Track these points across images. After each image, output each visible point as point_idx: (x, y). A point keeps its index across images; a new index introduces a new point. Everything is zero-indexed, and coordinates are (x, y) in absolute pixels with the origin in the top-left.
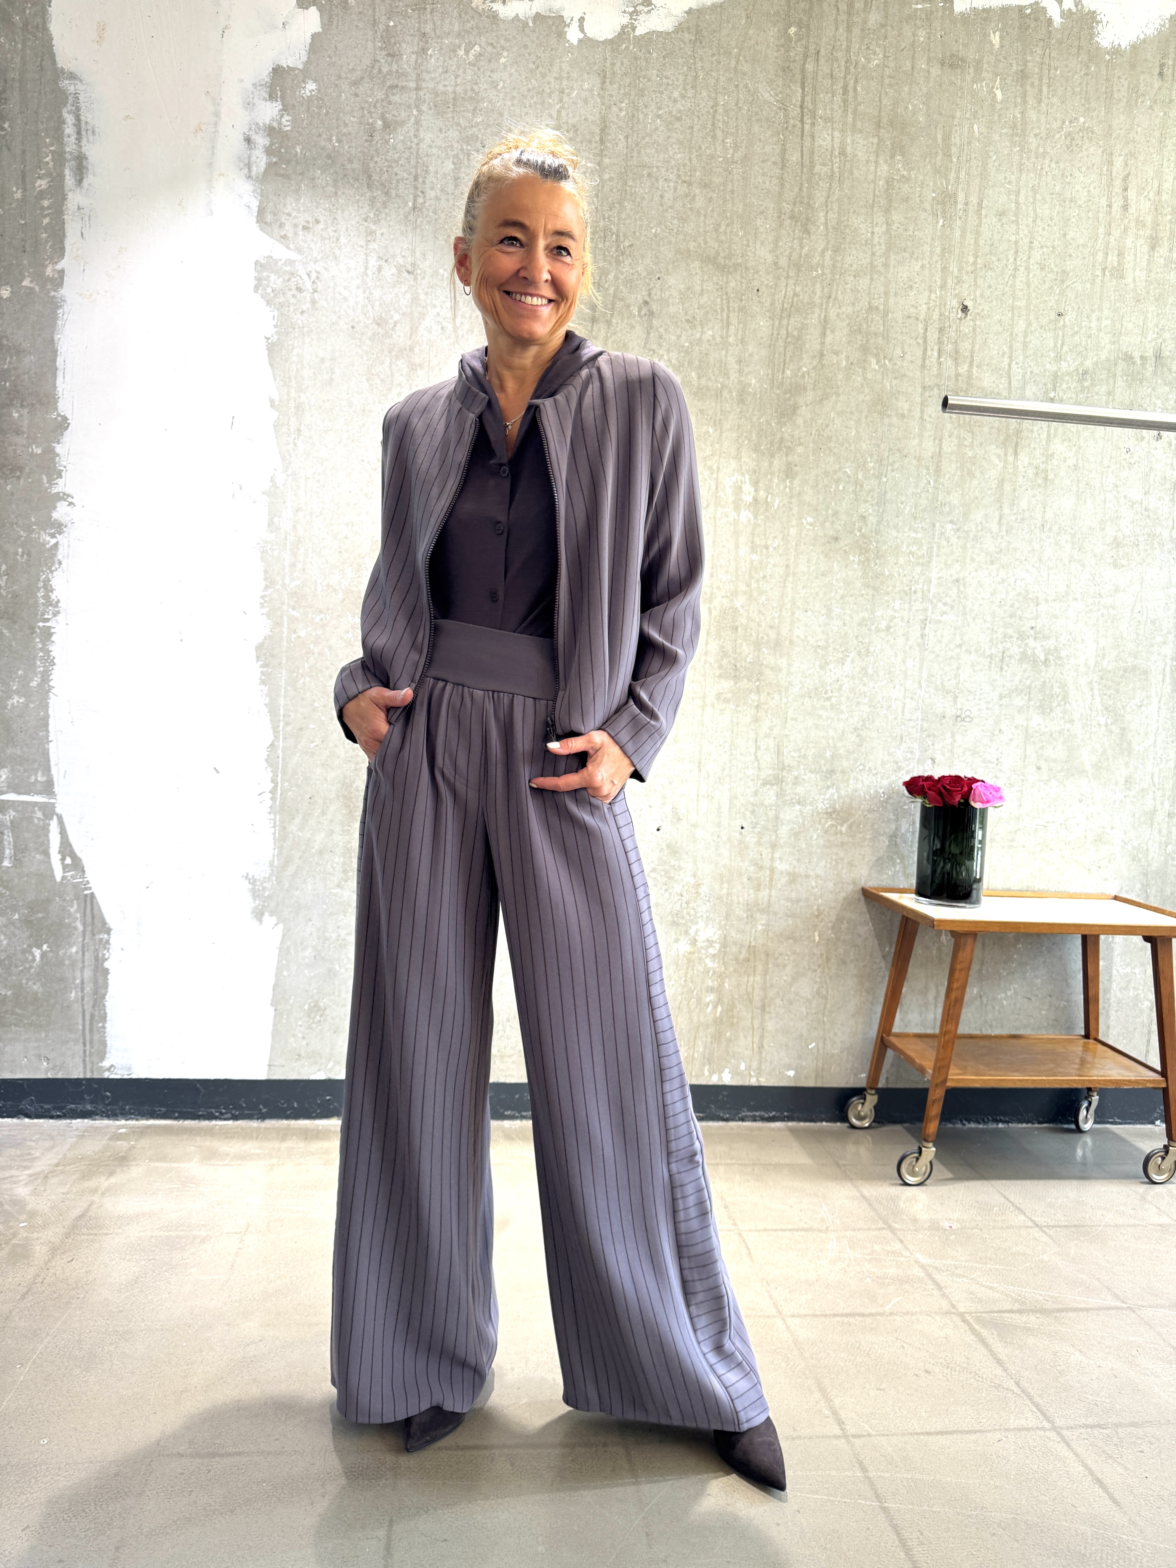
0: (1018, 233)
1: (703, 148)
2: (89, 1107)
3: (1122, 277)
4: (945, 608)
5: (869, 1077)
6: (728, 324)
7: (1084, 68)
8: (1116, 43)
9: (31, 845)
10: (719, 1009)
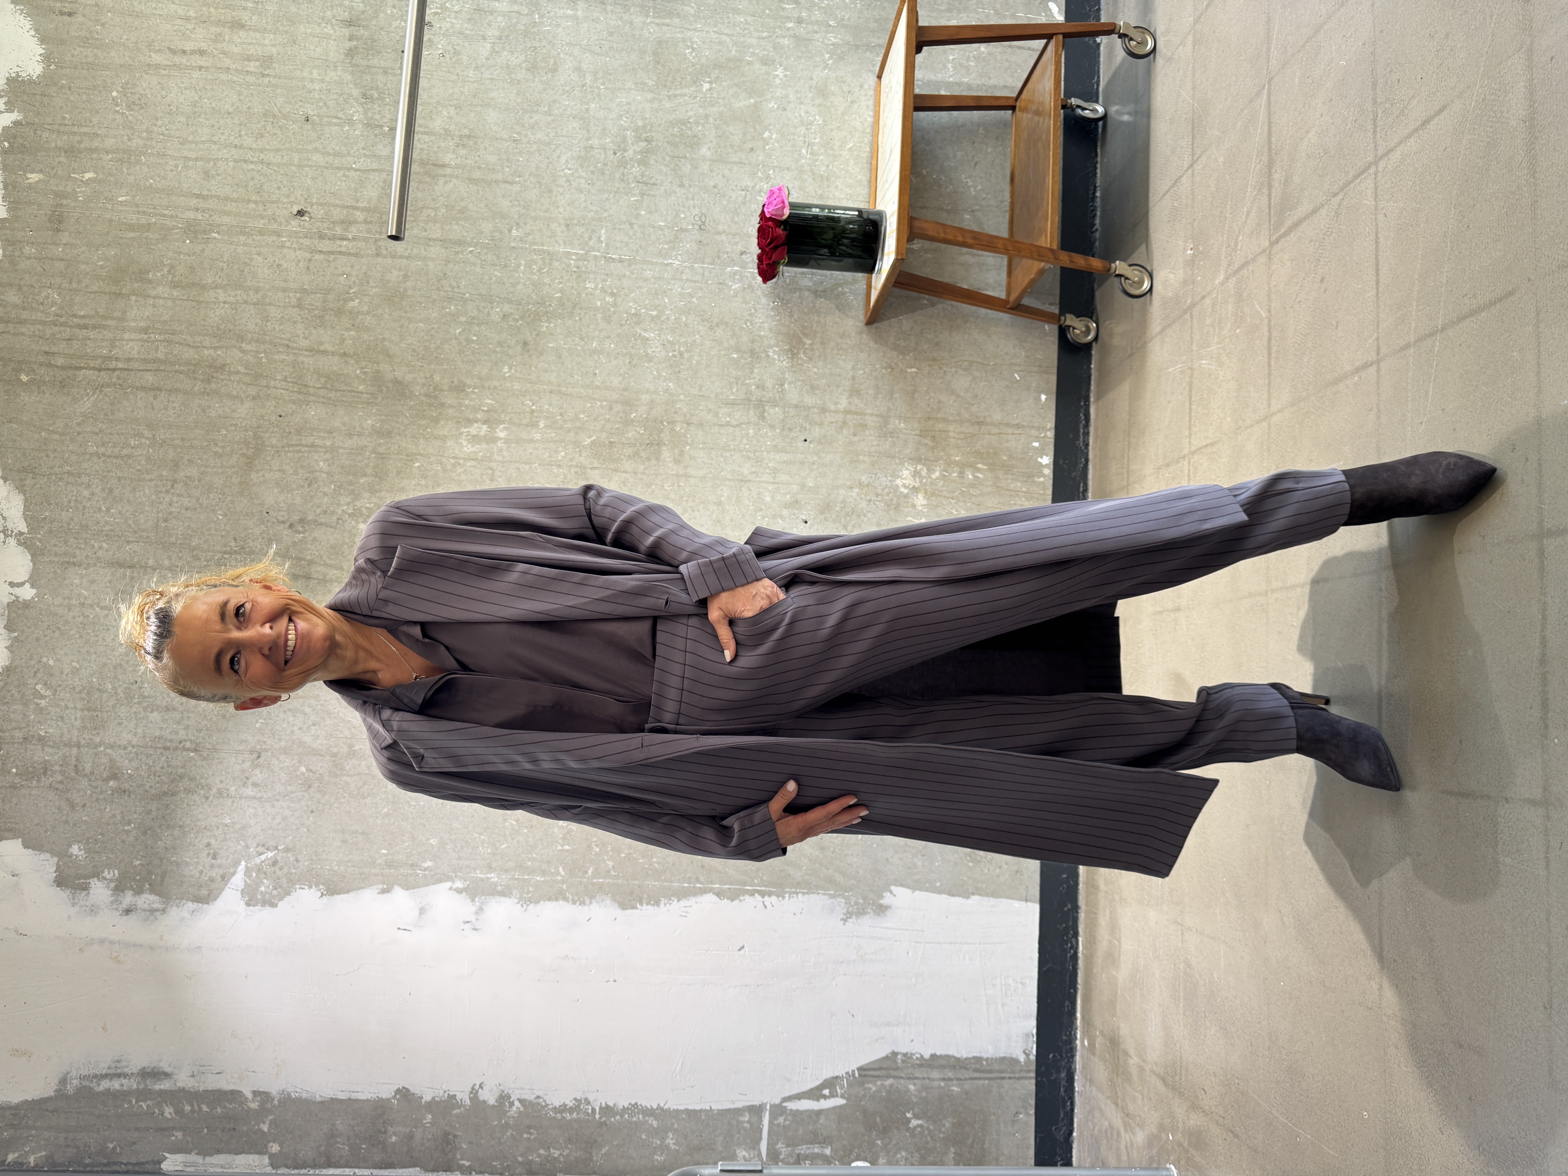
0: (227, 160)
1: (139, 467)
2: (1063, 1075)
3: (271, 57)
4: (594, 239)
5: (1049, 322)
6: (313, 446)
7: (64, 91)
8: (39, 58)
9: (811, 1127)
10: (980, 466)
